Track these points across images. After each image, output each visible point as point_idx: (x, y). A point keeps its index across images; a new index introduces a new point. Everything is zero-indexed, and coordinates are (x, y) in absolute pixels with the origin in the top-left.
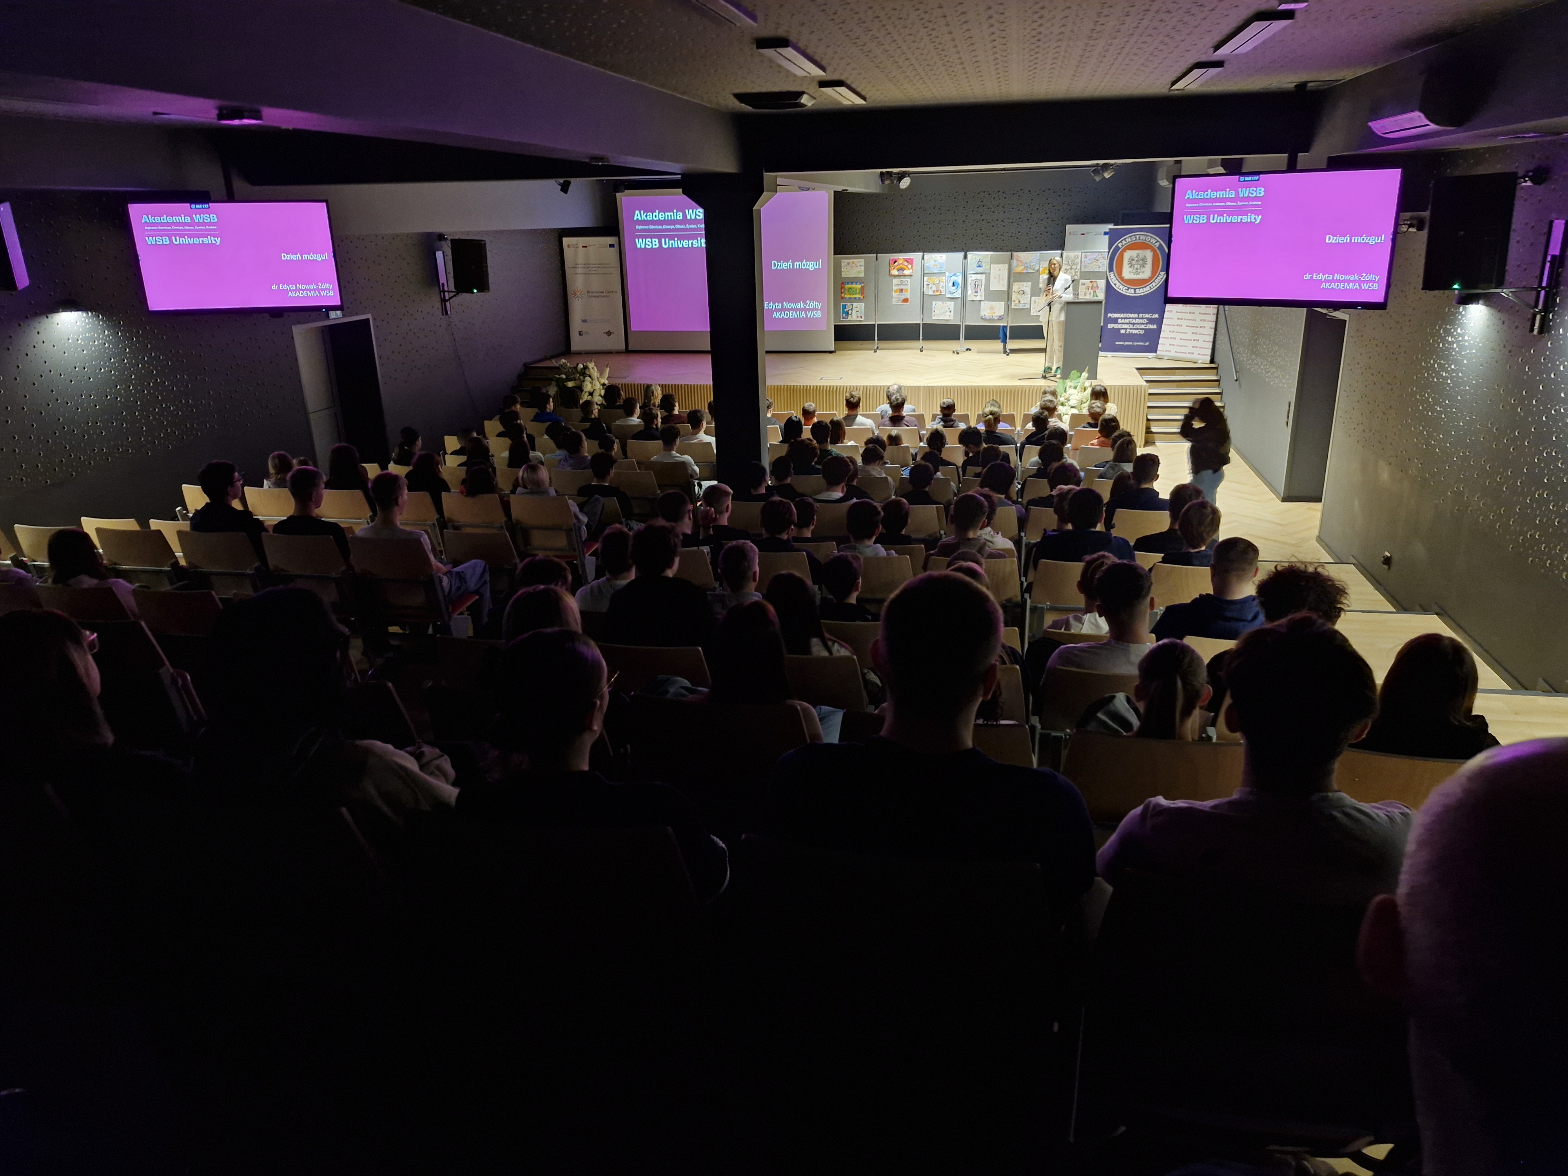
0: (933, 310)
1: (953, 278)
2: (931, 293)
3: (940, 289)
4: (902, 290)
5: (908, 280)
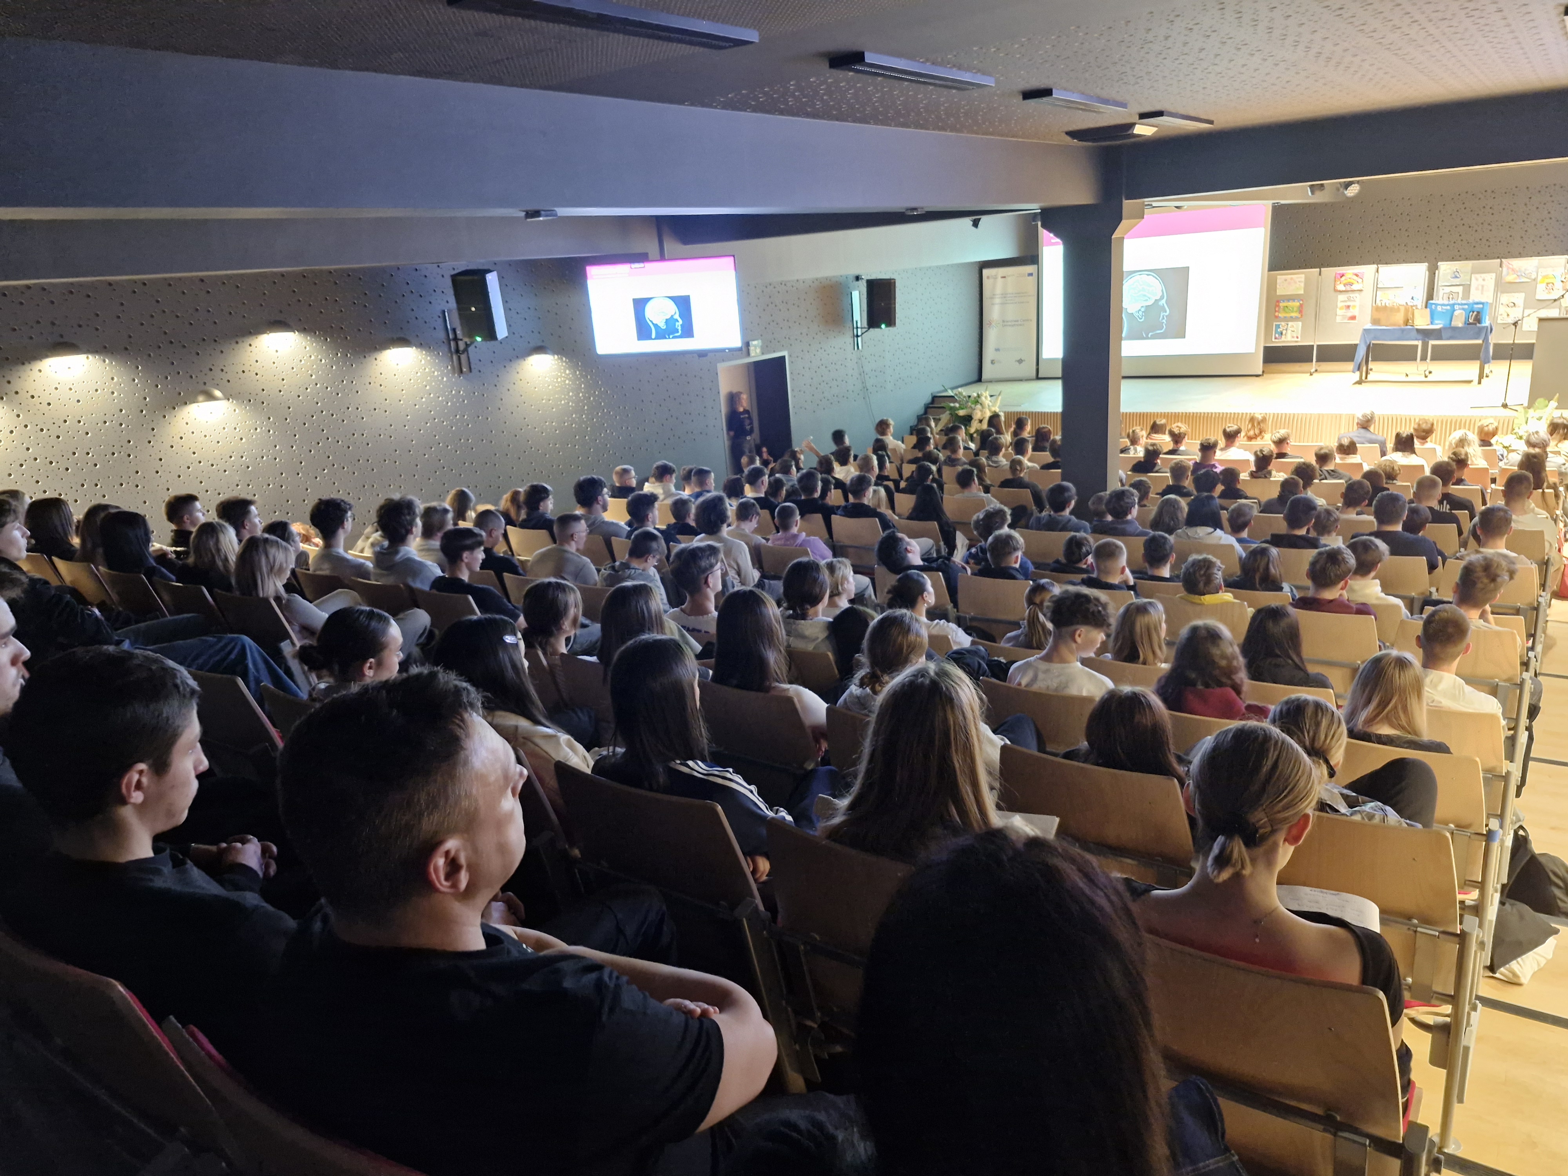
4: (1348, 307)
5: (1357, 295)
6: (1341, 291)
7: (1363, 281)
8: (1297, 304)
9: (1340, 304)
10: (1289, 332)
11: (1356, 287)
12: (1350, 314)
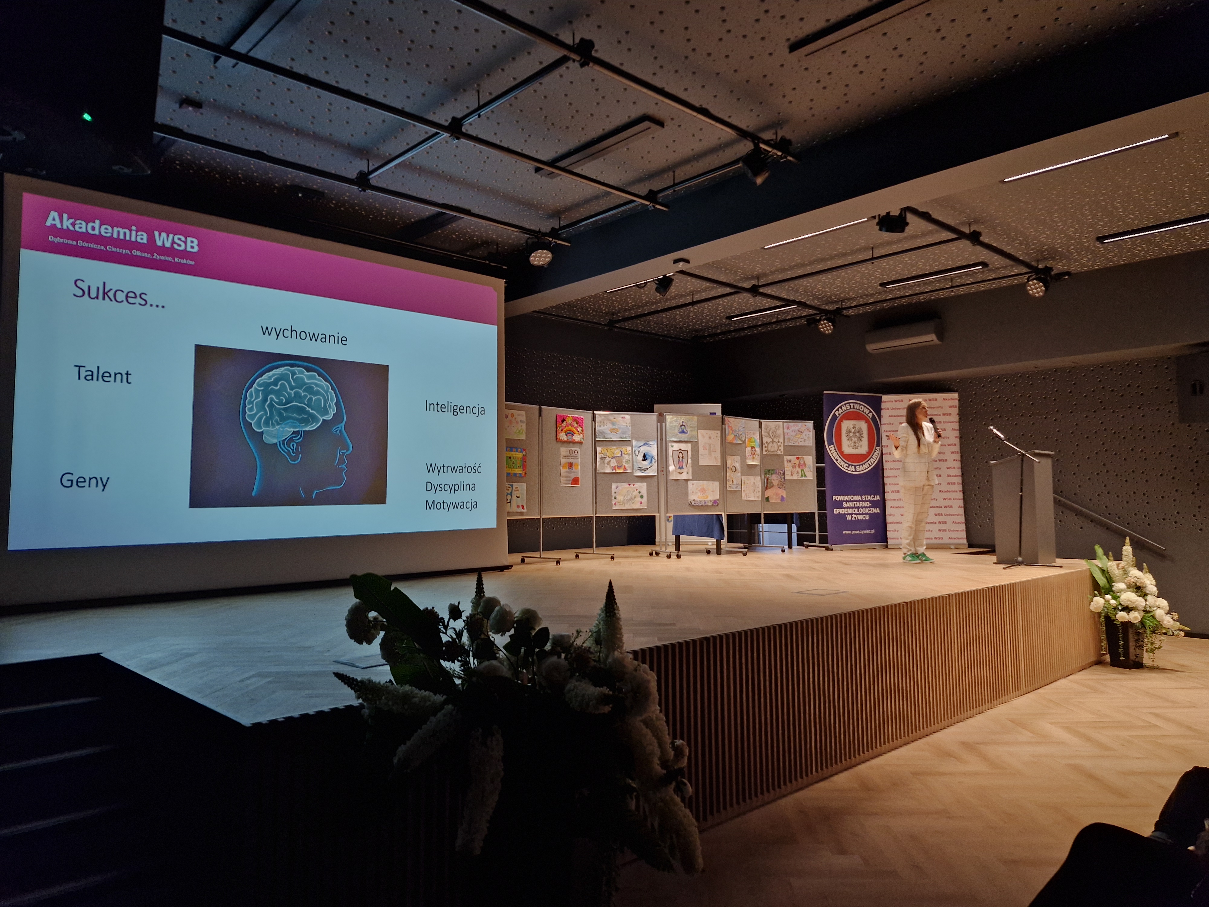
1: (644, 449)
2: (608, 470)
3: (624, 464)
4: (571, 465)
5: (578, 449)
6: (563, 442)
7: (582, 431)
8: (520, 455)
9: (563, 461)
10: (514, 497)
11: (577, 438)
12: (573, 476)
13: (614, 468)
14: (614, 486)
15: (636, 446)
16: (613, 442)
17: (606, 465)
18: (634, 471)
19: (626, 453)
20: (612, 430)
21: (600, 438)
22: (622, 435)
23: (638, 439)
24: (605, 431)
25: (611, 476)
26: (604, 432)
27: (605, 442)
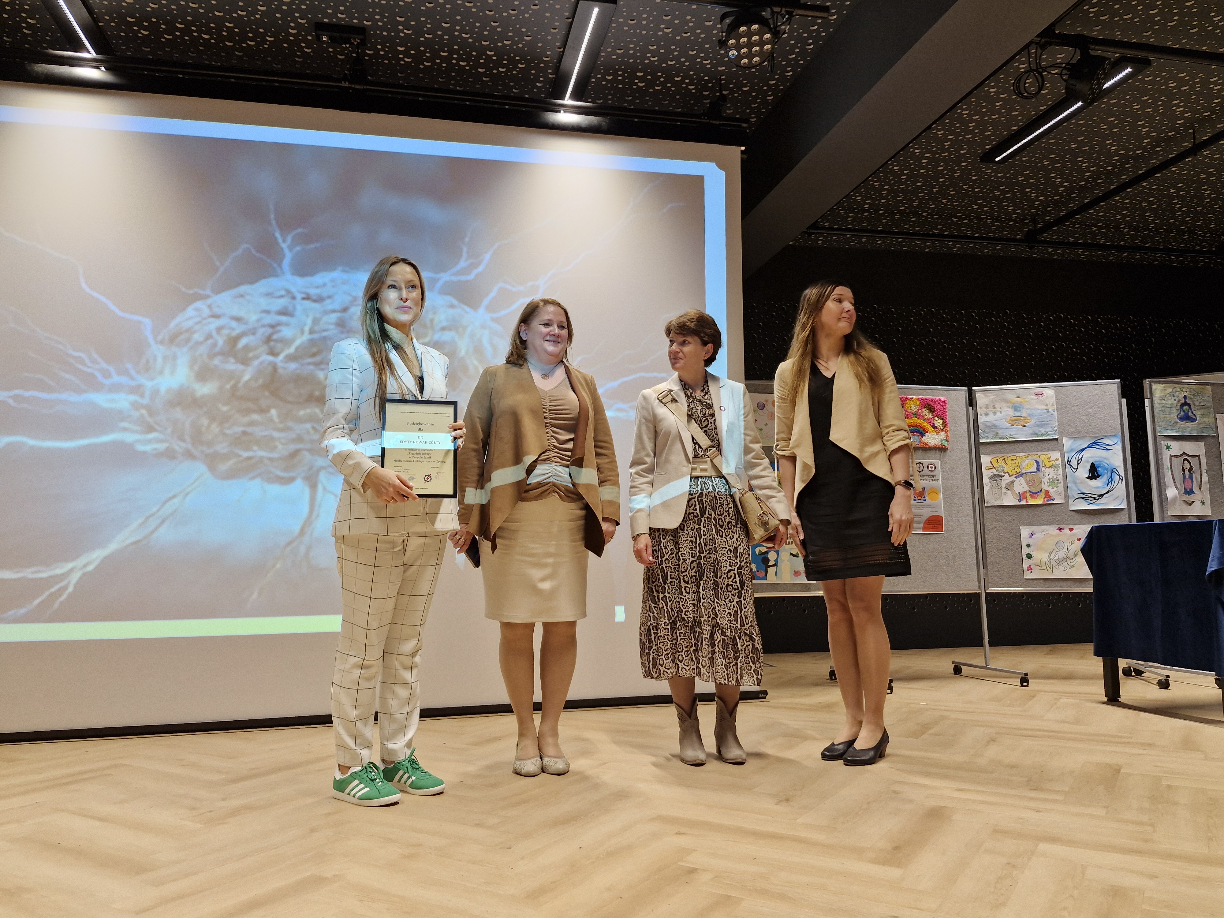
0: (1025, 551)
1: (1091, 455)
2: (1010, 500)
3: (1045, 487)
5: (937, 462)
7: (945, 425)
11: (932, 439)
12: (927, 513)
13: (1022, 496)
14: (1025, 532)
15: (1072, 450)
16: (1017, 445)
17: (1004, 490)
18: (1071, 501)
19: (1048, 465)
20: (1014, 421)
21: (987, 438)
22: (1037, 430)
23: (1074, 437)
24: (996, 423)
25: (1015, 512)
26: (995, 426)
27: (998, 446)
